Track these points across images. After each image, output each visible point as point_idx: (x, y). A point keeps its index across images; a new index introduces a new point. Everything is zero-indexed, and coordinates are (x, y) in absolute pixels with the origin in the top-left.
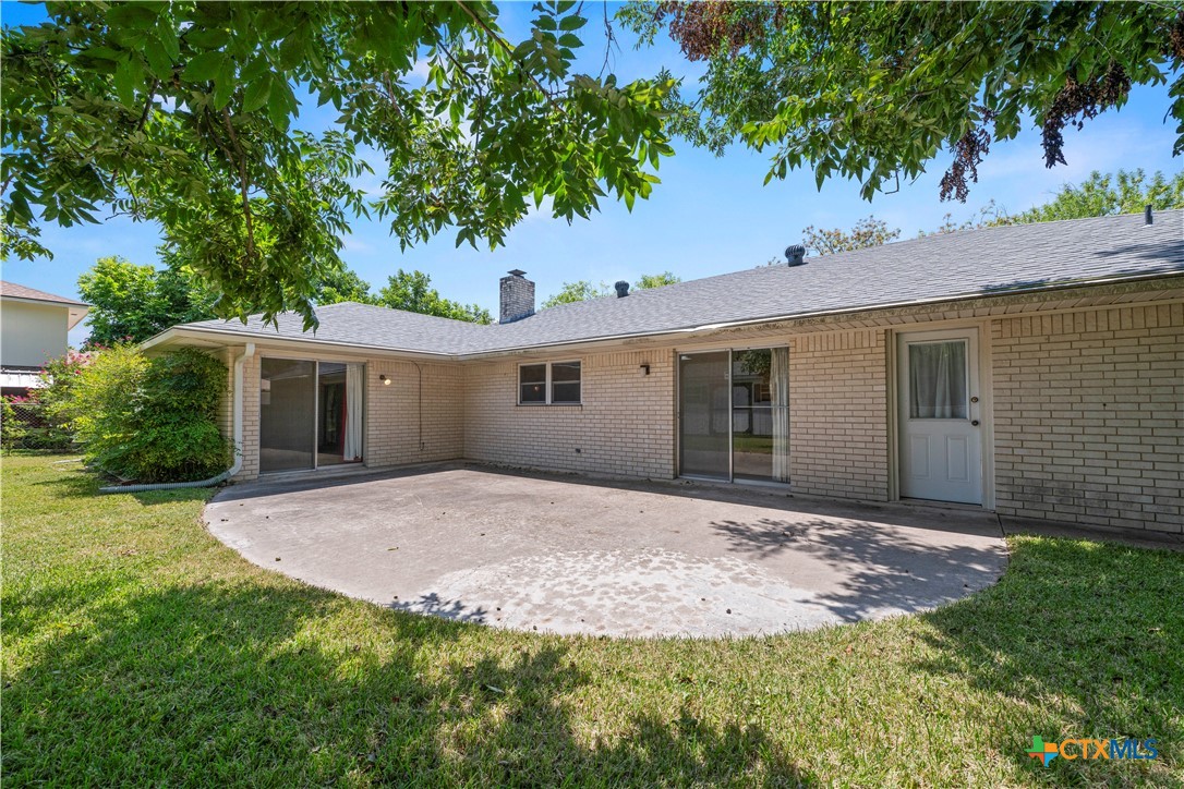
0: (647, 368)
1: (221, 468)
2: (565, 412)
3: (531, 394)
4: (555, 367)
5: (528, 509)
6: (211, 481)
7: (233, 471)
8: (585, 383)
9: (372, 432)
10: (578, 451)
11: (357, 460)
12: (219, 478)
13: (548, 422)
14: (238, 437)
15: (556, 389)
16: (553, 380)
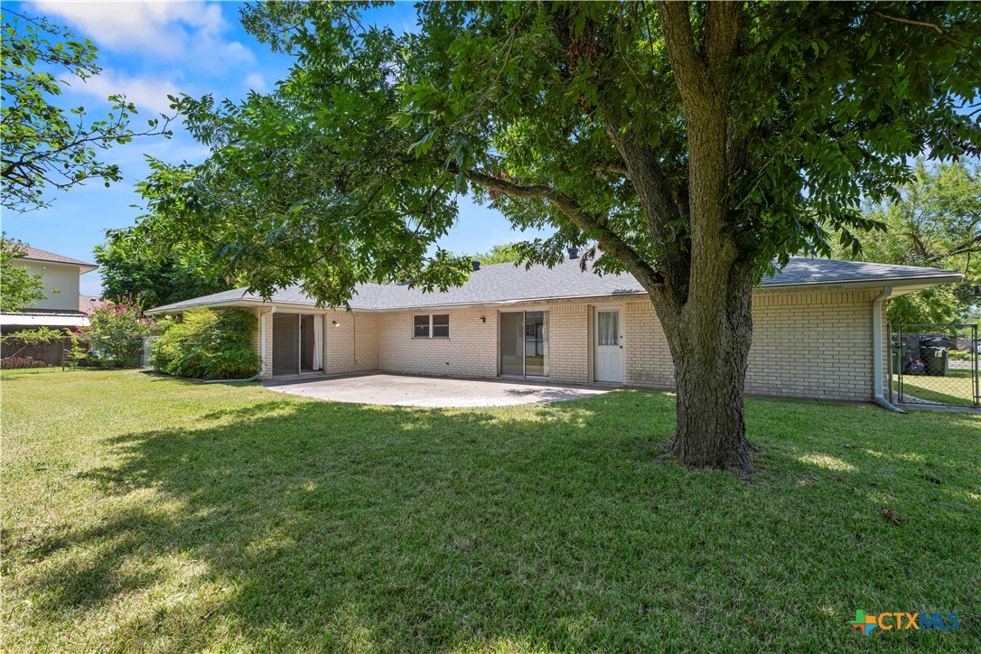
0: (484, 319)
1: (255, 373)
2: (441, 342)
3: (421, 332)
4: (434, 316)
5: (424, 387)
6: (252, 379)
7: (262, 374)
8: (452, 326)
9: (329, 354)
10: (448, 364)
11: (320, 370)
12: (255, 377)
13: (431, 348)
14: (263, 356)
15: (435, 329)
16: (434, 323)
